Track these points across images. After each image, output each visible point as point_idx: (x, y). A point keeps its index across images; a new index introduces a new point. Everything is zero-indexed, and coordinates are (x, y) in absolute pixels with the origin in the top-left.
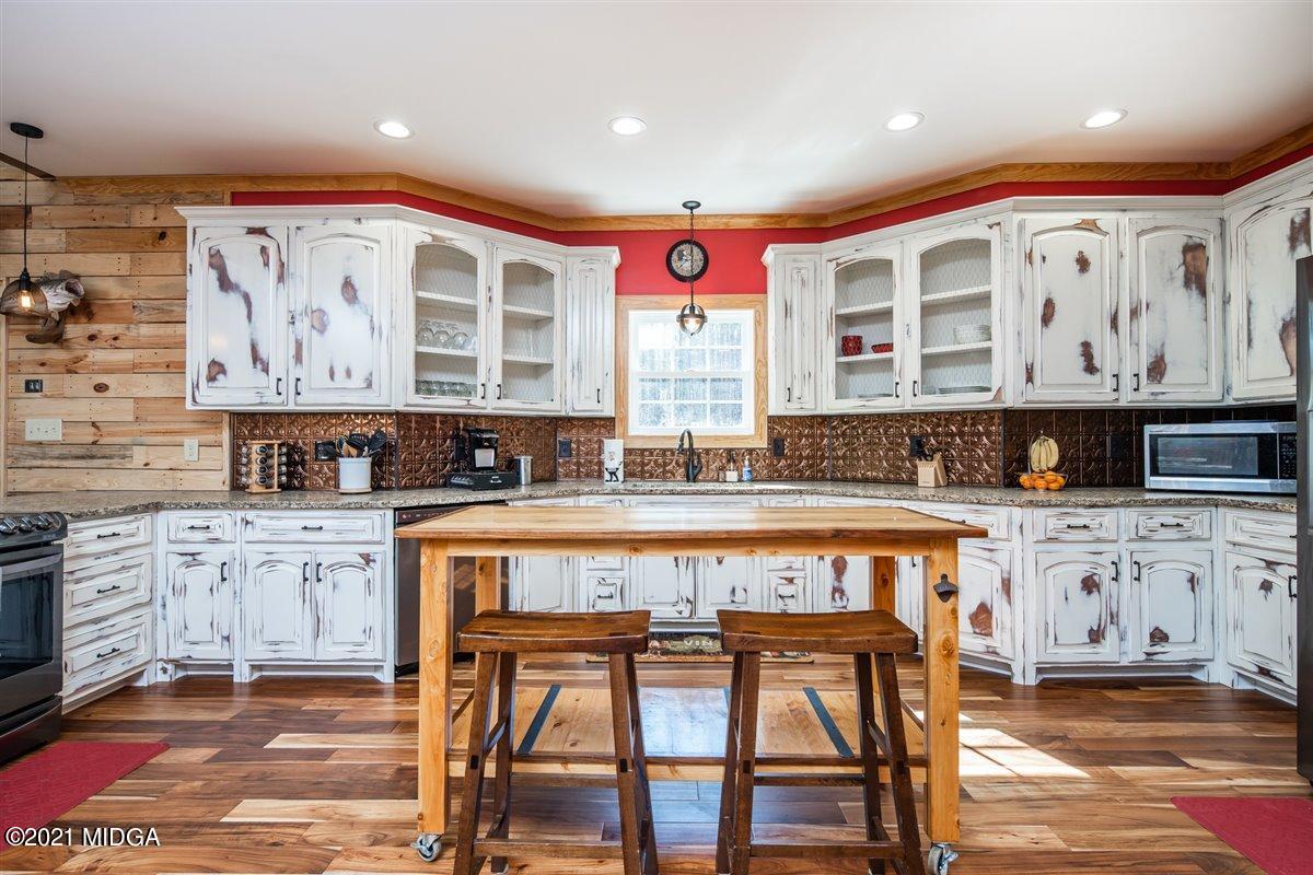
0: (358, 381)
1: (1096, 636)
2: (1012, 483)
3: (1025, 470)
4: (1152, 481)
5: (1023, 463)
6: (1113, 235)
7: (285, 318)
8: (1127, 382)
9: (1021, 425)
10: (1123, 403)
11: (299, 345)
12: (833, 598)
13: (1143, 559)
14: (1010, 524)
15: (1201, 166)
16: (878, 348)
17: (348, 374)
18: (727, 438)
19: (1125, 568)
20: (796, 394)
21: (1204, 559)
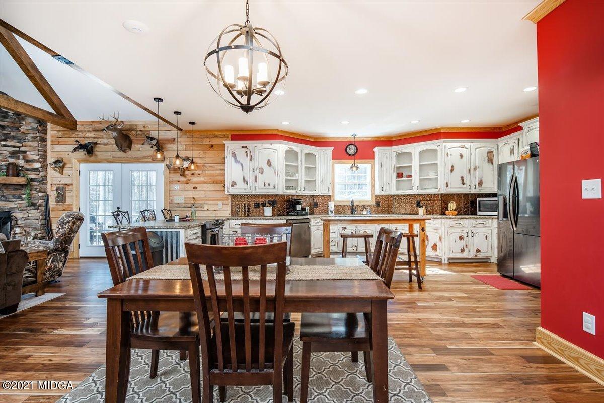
0: (271, 186)
1: (462, 251)
2: (444, 214)
3: (448, 210)
4: (479, 213)
5: (447, 208)
6: (469, 148)
7: (252, 170)
8: (473, 187)
9: (446, 198)
10: (471, 193)
11: (256, 177)
13: (474, 232)
14: (441, 223)
15: (495, 128)
16: (408, 176)
17: (269, 185)
18: (363, 201)
19: (470, 234)
20: (384, 189)
21: (489, 231)
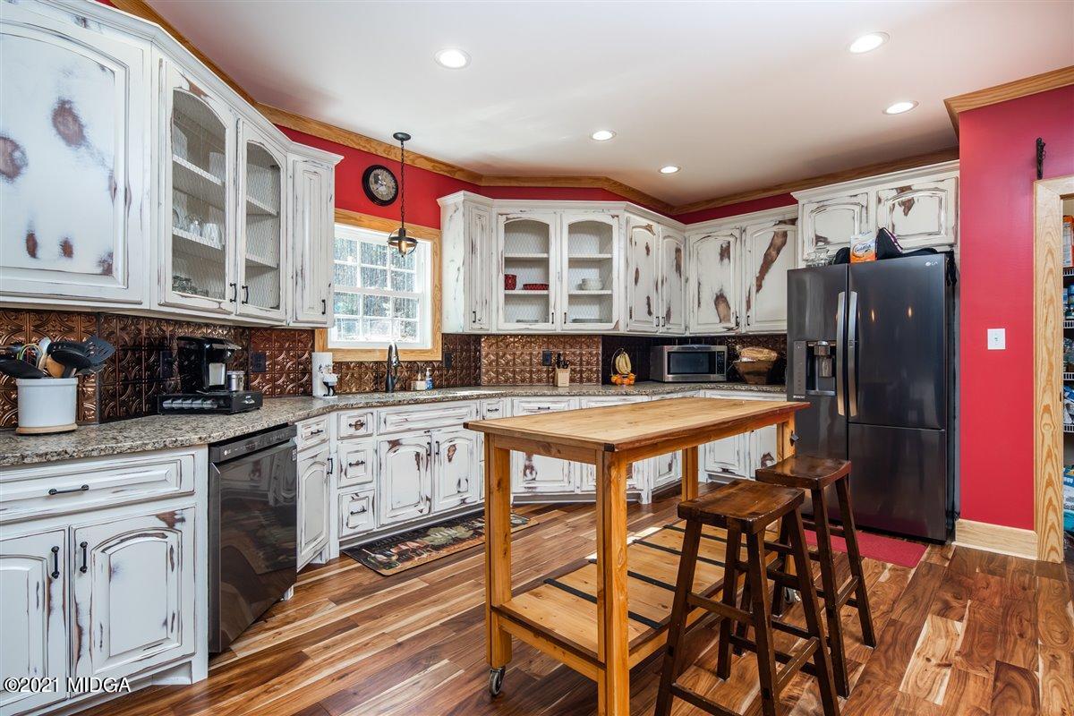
0: (85, 260)
2: (606, 381)
4: (666, 377)
5: (613, 368)
6: (656, 236)
8: (661, 320)
9: (612, 344)
12: (525, 474)
17: (67, 249)
18: (412, 351)
20: (478, 316)
